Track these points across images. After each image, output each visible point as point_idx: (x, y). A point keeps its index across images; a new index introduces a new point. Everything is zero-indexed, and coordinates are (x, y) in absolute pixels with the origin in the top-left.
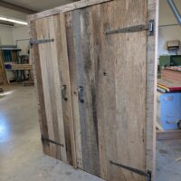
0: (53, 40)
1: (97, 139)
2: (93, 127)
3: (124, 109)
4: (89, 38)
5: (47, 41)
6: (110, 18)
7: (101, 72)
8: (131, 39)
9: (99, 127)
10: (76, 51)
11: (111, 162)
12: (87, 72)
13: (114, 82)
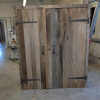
0: (36, 22)
1: (62, 70)
2: (60, 64)
3: (77, 53)
4: (60, 23)
5: (31, 22)
6: (71, 15)
7: (66, 38)
8: (81, 24)
9: (63, 64)
10: (52, 28)
11: (69, 78)
12: (58, 39)
13: (72, 42)
